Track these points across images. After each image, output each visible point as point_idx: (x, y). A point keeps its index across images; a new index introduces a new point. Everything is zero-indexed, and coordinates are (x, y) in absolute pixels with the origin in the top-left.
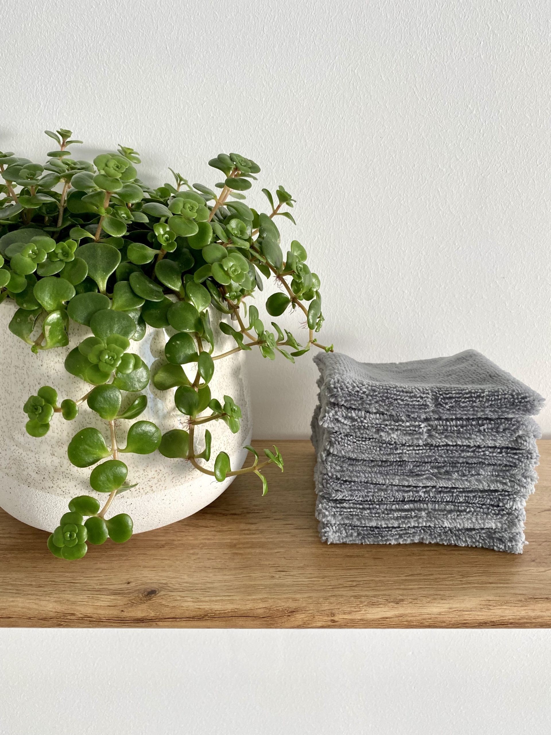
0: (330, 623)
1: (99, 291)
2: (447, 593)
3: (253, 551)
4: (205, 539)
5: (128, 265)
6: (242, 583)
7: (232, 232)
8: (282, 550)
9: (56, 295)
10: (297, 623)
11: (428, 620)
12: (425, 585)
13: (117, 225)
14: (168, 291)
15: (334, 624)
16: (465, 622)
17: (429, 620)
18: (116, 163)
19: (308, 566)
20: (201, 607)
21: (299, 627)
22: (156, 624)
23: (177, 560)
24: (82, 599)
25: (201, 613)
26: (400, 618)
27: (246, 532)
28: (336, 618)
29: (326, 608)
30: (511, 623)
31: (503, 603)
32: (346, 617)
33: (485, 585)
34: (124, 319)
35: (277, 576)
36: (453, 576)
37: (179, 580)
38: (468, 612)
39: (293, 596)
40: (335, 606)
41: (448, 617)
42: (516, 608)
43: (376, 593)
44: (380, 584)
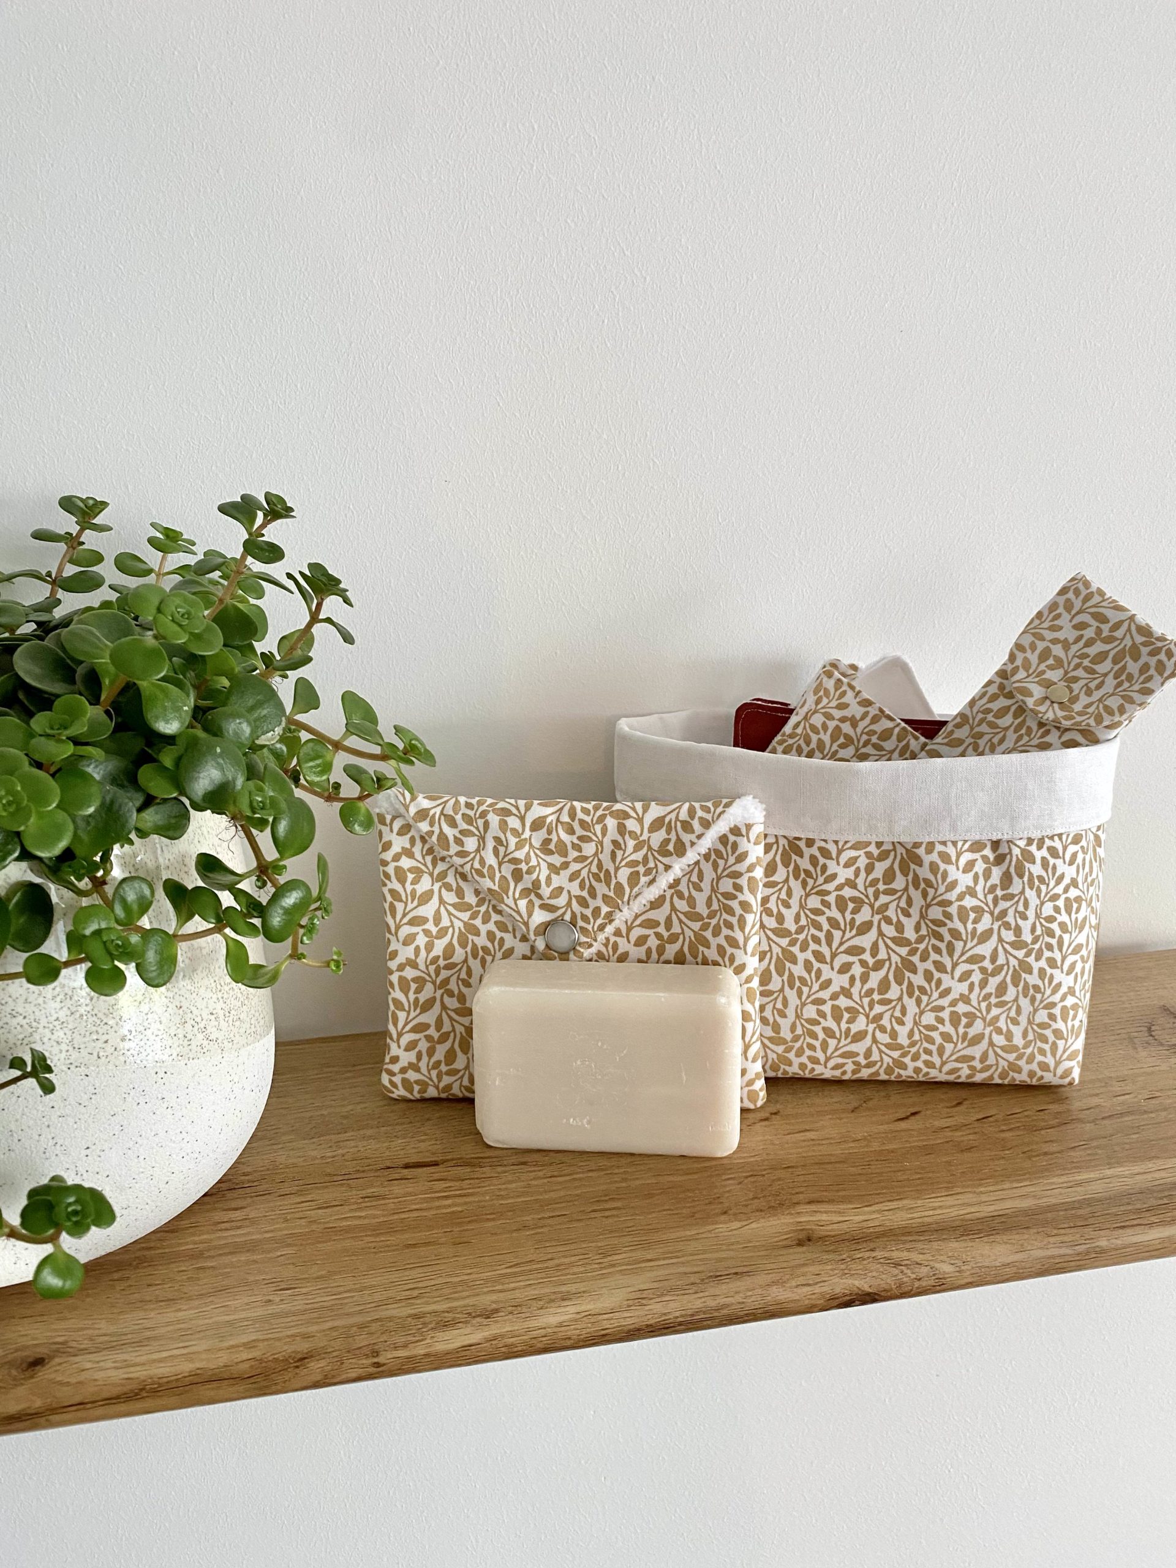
0: (372, 1370)
2: (574, 1288)
3: (234, 1259)
6: (210, 1321)
8: (289, 1251)
10: (313, 1379)
11: (541, 1339)
12: (537, 1280)
15: (378, 1371)
16: (604, 1332)
17: (544, 1339)
19: (335, 1273)
20: (131, 1375)
25: (132, 1387)
26: (493, 1342)
27: (223, 1226)
28: (381, 1359)
29: (363, 1344)
30: (680, 1324)
31: (665, 1292)
32: (398, 1354)
33: (639, 1266)
35: (277, 1299)
36: (586, 1256)
37: (90, 1332)
38: (606, 1316)
39: (303, 1330)
40: (378, 1338)
41: (575, 1329)
42: (687, 1296)
43: (453, 1305)
44: (459, 1289)
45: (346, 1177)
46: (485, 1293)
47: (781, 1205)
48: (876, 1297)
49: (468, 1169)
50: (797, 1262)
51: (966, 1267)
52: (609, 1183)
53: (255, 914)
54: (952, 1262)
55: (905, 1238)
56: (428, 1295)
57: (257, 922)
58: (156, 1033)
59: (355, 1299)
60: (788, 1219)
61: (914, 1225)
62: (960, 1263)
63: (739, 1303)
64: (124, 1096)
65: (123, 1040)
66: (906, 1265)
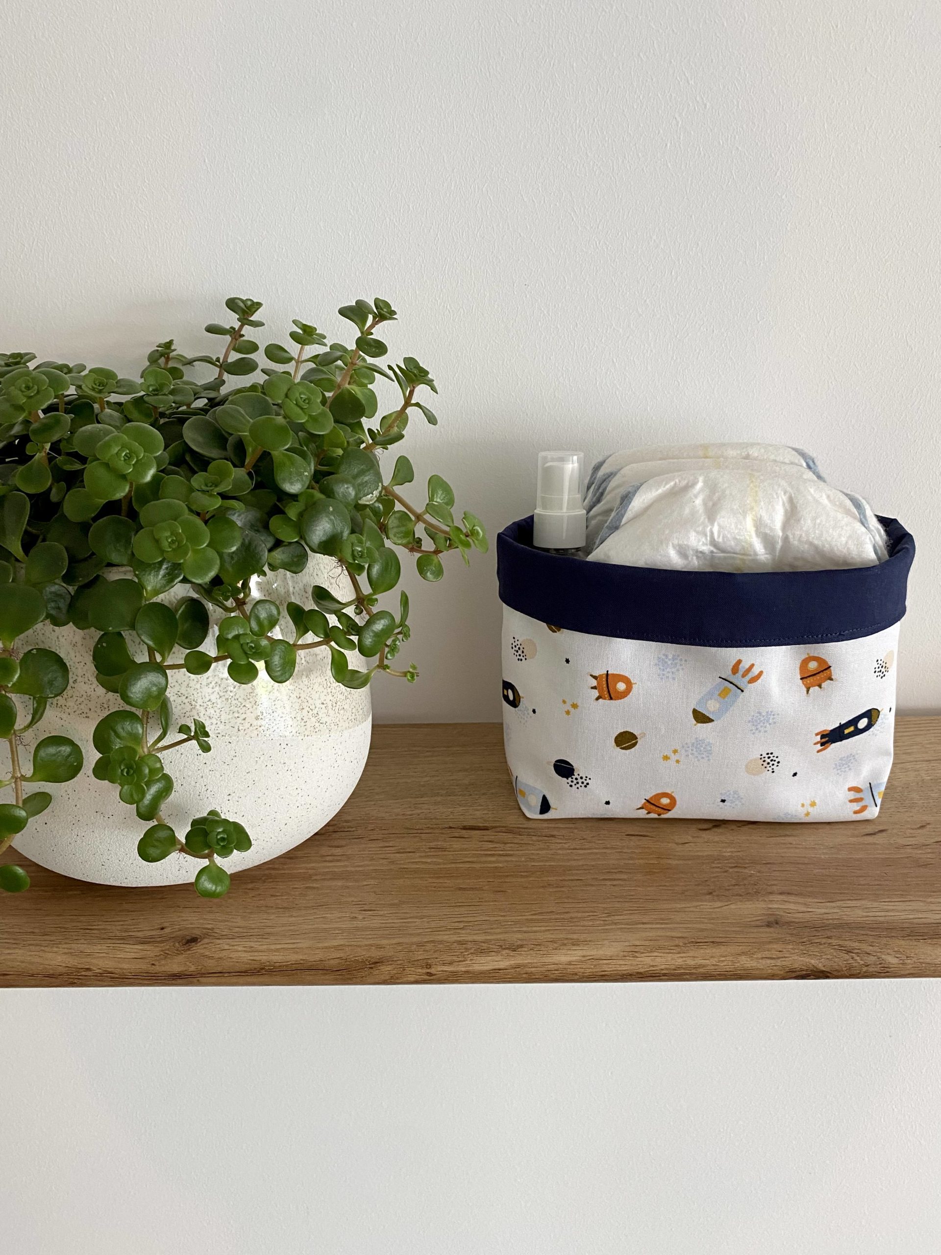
0: (425, 977)
2: (583, 937)
3: (333, 884)
6: (314, 926)
8: (372, 882)
10: (382, 978)
11: (553, 972)
12: (554, 927)
15: (430, 979)
16: (603, 973)
17: (556, 972)
19: (403, 903)
20: (255, 958)
21: (385, 982)
22: (198, 980)
24: (100, 950)
25: (256, 966)
26: (517, 970)
27: (328, 858)
28: (432, 971)
29: (420, 958)
30: (664, 975)
31: (654, 950)
32: (445, 968)
33: (635, 926)
35: (360, 917)
36: (595, 914)
37: (230, 924)
38: (605, 962)
39: (379, 942)
40: (432, 955)
41: (580, 968)
42: (671, 955)
43: (488, 938)
44: (495, 926)
45: (419, 831)
46: (514, 932)
47: (757, 892)
48: (829, 975)
49: (510, 836)
50: (765, 940)
51: (909, 961)
52: (618, 859)
53: (353, 633)
54: (897, 956)
55: (858, 932)
56: (471, 928)
57: (355, 638)
58: (281, 715)
59: (417, 924)
60: (763, 905)
61: (867, 922)
62: (904, 958)
63: (713, 965)
64: (256, 759)
65: (257, 718)
66: (855, 953)
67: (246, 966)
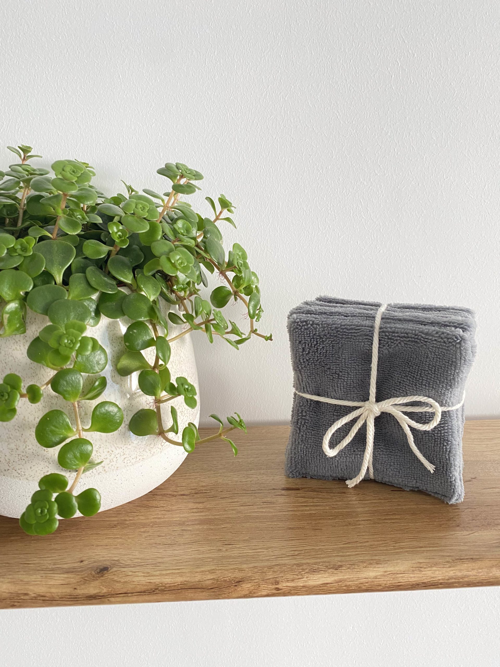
0: (274, 591)
1: (56, 284)
2: (382, 557)
4: (156, 518)
5: (83, 260)
7: (179, 231)
8: (228, 526)
9: (15, 286)
10: (244, 593)
11: (365, 584)
12: (361, 552)
13: (73, 224)
14: (121, 284)
15: (278, 593)
16: (399, 584)
17: (367, 584)
18: (73, 168)
19: (253, 539)
20: (152, 581)
21: (245, 596)
22: (108, 600)
23: (129, 538)
24: (35, 578)
25: (152, 587)
26: (340, 583)
27: (194, 510)
28: (279, 586)
29: (269, 578)
30: (441, 584)
31: (433, 565)
32: (289, 584)
33: (416, 549)
34: (79, 308)
35: (224, 549)
36: (386, 542)
37: (131, 556)
38: (401, 575)
39: (240, 567)
40: (279, 574)
41: (384, 581)
42: (445, 569)
43: (316, 561)
44: (320, 553)
45: (253, 492)
46: (333, 556)
49: (315, 493)
52: (391, 506)
56: (304, 554)
59: (265, 553)
60: (495, 532)
63: (474, 575)
67: (145, 587)
